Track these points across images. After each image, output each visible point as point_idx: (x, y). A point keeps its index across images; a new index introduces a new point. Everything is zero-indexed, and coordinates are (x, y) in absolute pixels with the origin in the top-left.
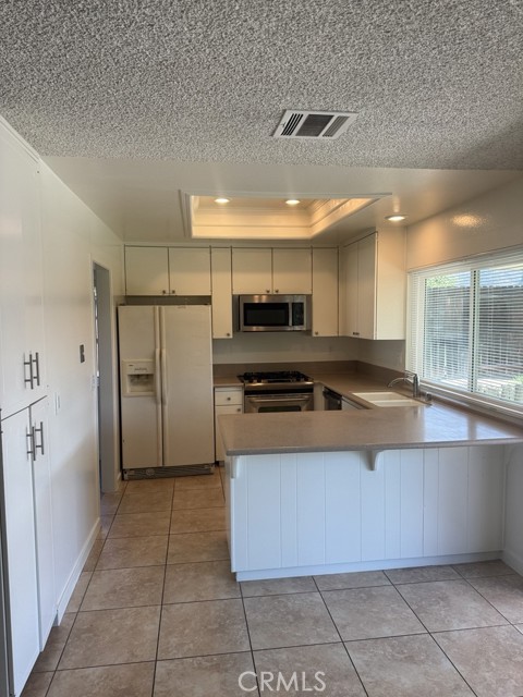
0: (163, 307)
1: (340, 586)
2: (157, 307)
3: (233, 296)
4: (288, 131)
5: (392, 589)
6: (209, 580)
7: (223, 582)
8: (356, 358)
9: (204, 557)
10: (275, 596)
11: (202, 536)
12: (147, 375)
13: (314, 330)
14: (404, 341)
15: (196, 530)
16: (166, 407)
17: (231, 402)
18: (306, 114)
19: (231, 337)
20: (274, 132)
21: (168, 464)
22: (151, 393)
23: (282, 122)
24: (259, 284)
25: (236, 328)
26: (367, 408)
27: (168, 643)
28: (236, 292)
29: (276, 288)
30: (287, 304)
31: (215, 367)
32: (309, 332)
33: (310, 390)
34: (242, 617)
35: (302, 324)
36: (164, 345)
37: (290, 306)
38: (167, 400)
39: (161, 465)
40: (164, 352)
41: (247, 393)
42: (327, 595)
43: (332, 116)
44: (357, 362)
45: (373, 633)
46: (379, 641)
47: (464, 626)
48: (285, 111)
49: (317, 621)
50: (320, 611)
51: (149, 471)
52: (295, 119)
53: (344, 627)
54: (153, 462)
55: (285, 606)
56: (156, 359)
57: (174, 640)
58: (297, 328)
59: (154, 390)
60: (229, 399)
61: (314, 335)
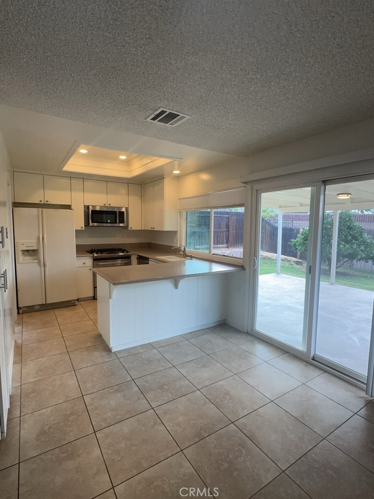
0: (44, 210)
1: (164, 345)
2: (40, 209)
3: (84, 206)
4: (154, 119)
5: (187, 342)
6: (97, 354)
7: (105, 354)
8: (149, 241)
9: (89, 344)
10: (135, 354)
11: (83, 335)
12: (33, 250)
13: (130, 226)
14: (177, 231)
15: (79, 333)
16: (47, 269)
17: (85, 265)
18: (168, 112)
19: (83, 229)
20: (148, 117)
21: (49, 302)
22: (37, 261)
23: (155, 113)
24: (100, 200)
25: (87, 224)
26: (165, 262)
27: (86, 387)
28: (86, 204)
29: (109, 203)
30: (116, 212)
31: (77, 246)
32: (126, 227)
33: (129, 257)
34: (122, 367)
35: (123, 222)
36: (45, 232)
37: (118, 213)
38: (48, 264)
39: (44, 303)
40: (45, 236)
41: (95, 259)
42: (160, 349)
43: (179, 115)
44: (150, 243)
45: (186, 360)
46: (189, 363)
47: (220, 350)
48: (159, 108)
49: (159, 361)
50: (159, 356)
51: (36, 307)
52: (163, 112)
53: (172, 360)
54: (39, 301)
55: (142, 358)
56: (40, 240)
57: (89, 385)
58: (121, 225)
59: (38, 259)
60: (84, 263)
61: (130, 229)
